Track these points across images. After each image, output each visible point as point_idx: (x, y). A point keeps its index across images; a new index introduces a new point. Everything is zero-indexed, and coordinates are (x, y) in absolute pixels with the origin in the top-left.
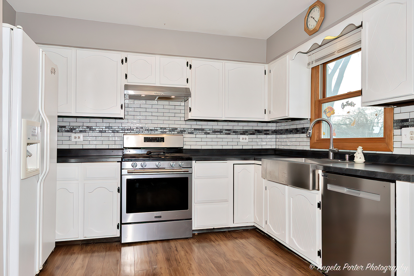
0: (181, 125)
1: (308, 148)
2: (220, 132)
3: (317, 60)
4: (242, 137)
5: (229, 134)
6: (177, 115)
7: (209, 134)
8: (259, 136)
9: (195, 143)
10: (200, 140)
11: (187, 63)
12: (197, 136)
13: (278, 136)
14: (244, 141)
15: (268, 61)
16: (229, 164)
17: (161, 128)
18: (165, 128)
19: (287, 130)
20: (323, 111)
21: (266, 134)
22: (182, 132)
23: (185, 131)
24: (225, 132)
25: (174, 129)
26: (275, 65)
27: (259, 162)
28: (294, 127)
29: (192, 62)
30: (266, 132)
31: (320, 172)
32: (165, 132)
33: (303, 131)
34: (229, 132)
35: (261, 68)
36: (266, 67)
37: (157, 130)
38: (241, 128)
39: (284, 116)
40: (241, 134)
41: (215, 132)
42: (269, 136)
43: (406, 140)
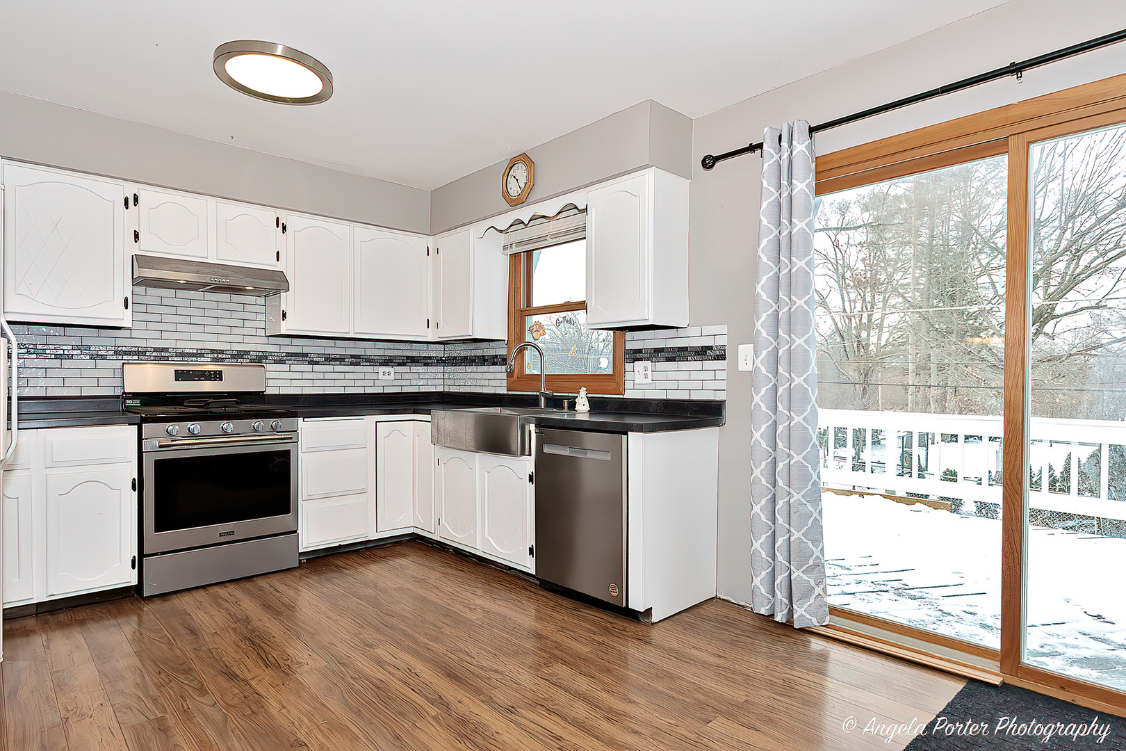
0: (257, 345)
1: (504, 391)
2: (341, 360)
3: (518, 244)
4: (382, 369)
5: (358, 364)
6: (247, 324)
7: (317, 363)
8: (414, 369)
9: (288, 383)
10: (299, 376)
11: (278, 219)
12: (294, 368)
13: (448, 369)
14: (387, 377)
15: (433, 233)
16: (369, 421)
17: (213, 351)
18: (221, 352)
19: (465, 358)
20: (527, 329)
21: (426, 365)
22: (260, 359)
23: (266, 358)
24: (350, 360)
25: (241, 354)
26: (447, 241)
27: (428, 418)
28: (479, 353)
29: (286, 217)
30: (426, 361)
31: (532, 427)
32: (222, 360)
33: (494, 360)
34: (356, 360)
35: (419, 242)
36: (430, 241)
37: (202, 355)
38: (381, 353)
39: (467, 334)
40: (381, 365)
41: (329, 359)
42: (431, 369)
43: (639, 379)
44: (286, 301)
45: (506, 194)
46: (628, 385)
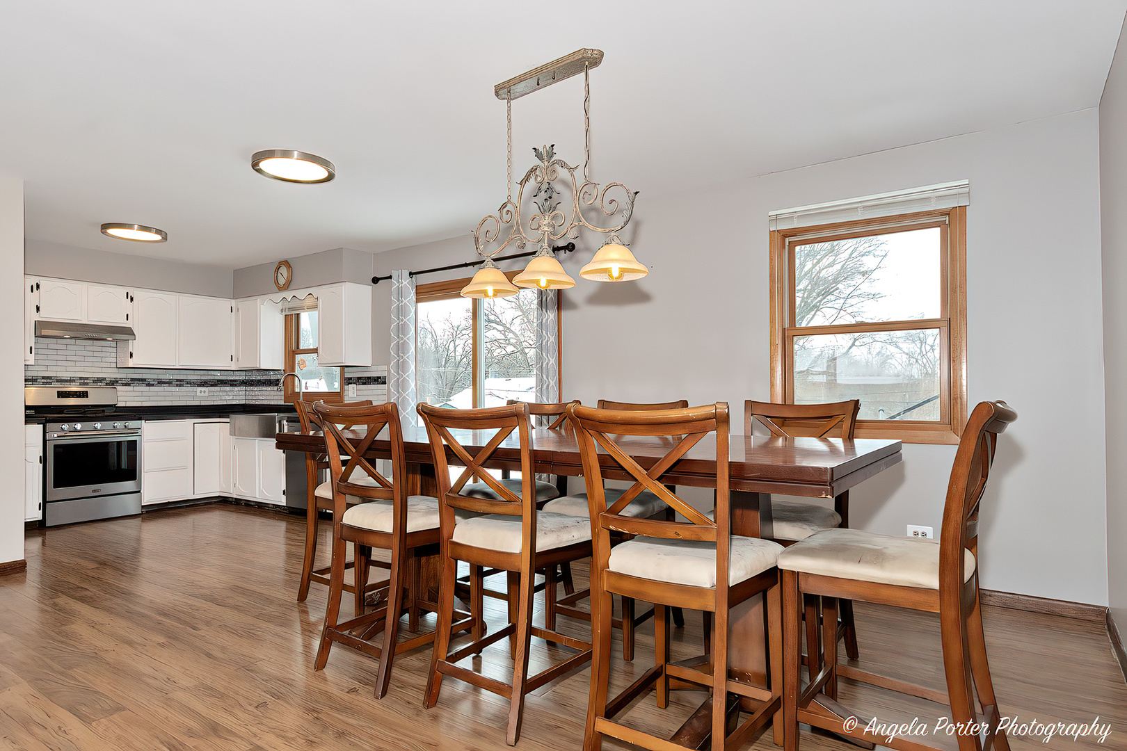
0: (111, 374)
1: (282, 403)
2: (169, 383)
3: (290, 309)
4: (199, 389)
5: (180, 386)
6: (104, 359)
7: (153, 385)
8: (222, 388)
9: (132, 399)
10: (139, 394)
11: (127, 293)
12: (136, 388)
13: (248, 388)
14: (203, 394)
15: (235, 296)
16: (189, 422)
17: (81, 378)
18: (87, 378)
19: (259, 381)
20: (297, 362)
21: (232, 385)
22: (113, 383)
23: (117, 382)
24: (176, 383)
25: (100, 380)
26: (244, 305)
27: (228, 420)
29: (133, 292)
30: (232, 383)
31: (285, 422)
32: (87, 384)
33: (275, 383)
34: (180, 383)
35: (225, 304)
36: (233, 303)
37: (74, 381)
38: (199, 377)
39: (255, 366)
40: (199, 385)
41: (161, 382)
42: (236, 389)
43: (351, 394)
44: (133, 346)
45: (277, 282)
46: (346, 398)
